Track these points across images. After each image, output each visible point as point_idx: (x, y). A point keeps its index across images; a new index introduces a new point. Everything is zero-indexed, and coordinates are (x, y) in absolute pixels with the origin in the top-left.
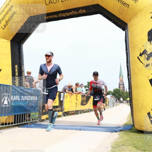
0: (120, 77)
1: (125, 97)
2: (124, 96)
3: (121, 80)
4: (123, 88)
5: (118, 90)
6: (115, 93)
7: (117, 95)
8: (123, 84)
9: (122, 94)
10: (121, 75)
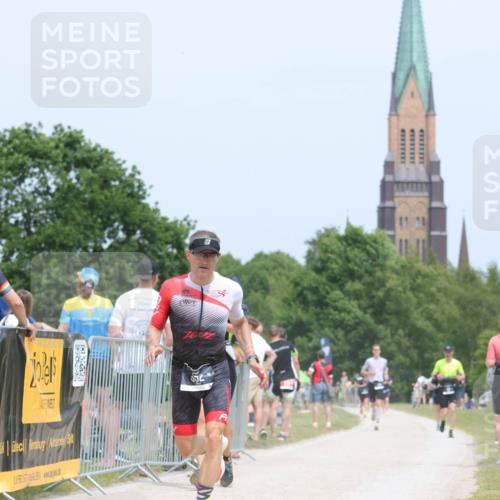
0: (396, 101)
1: (438, 327)
2: (430, 318)
3: (412, 131)
4: (427, 226)
5: (368, 247)
6: (324, 279)
7: (354, 303)
8: (430, 184)
9: (403, 295)
10: (412, 72)
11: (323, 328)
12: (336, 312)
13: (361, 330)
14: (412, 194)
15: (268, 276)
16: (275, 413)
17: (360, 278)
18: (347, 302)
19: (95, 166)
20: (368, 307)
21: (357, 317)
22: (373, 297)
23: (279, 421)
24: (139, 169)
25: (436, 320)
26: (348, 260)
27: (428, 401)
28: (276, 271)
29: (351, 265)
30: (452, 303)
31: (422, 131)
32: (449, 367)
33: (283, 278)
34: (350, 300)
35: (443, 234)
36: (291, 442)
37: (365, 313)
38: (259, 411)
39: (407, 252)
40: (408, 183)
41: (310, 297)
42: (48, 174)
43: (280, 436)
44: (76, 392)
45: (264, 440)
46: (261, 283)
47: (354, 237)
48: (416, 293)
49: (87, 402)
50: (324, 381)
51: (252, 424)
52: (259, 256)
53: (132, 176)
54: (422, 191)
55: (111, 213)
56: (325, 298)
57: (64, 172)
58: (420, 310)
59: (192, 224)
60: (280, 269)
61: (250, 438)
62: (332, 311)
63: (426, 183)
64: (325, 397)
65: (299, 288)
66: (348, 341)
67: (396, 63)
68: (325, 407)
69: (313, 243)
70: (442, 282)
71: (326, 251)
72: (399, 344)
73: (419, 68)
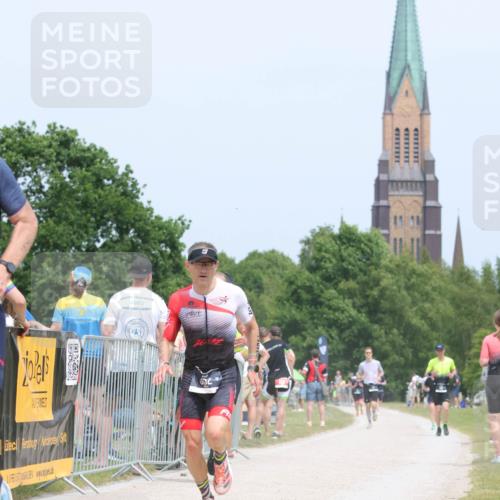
0: (390, 100)
1: (433, 326)
2: (424, 317)
3: (407, 130)
4: (421, 225)
5: (362, 245)
6: (318, 278)
7: (348, 302)
8: (424, 182)
9: (398, 295)
10: (407, 72)
11: (317, 328)
12: (331, 312)
13: (355, 328)
14: (406, 193)
15: (261, 275)
16: (269, 412)
17: (354, 277)
18: (341, 302)
19: (88, 166)
20: (362, 307)
21: (350, 316)
22: (368, 296)
23: (273, 420)
24: (132, 168)
25: (430, 319)
26: (342, 259)
27: (422, 400)
28: (270, 271)
29: (345, 264)
30: (447, 302)
31: (416, 130)
32: (442, 365)
33: (277, 277)
34: (344, 298)
35: (438, 233)
36: (285, 441)
37: (359, 312)
38: (253, 410)
39: (401, 251)
40: (402, 182)
41: (305, 296)
42: (41, 173)
43: (274, 435)
44: (69, 391)
45: (258, 440)
46: (255, 282)
47: (348, 236)
48: (411, 292)
49: (80, 400)
50: (318, 380)
51: (245, 423)
52: (254, 255)
53: (126, 175)
54: (416, 190)
55: (105, 212)
56: (320, 296)
57: (57, 172)
58: (415, 309)
59: (186, 223)
60: (275, 269)
61: (244, 437)
62: (326, 310)
63: (420, 182)
64: (319, 396)
65: (294, 287)
66: (342, 340)
67: (391, 62)
68: (319, 406)
69: (307, 242)
70: (436, 282)
71: (320, 250)
72: (393, 344)
73: (414, 66)
